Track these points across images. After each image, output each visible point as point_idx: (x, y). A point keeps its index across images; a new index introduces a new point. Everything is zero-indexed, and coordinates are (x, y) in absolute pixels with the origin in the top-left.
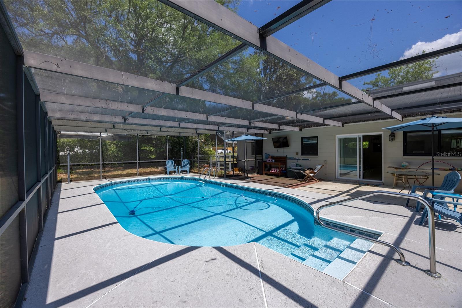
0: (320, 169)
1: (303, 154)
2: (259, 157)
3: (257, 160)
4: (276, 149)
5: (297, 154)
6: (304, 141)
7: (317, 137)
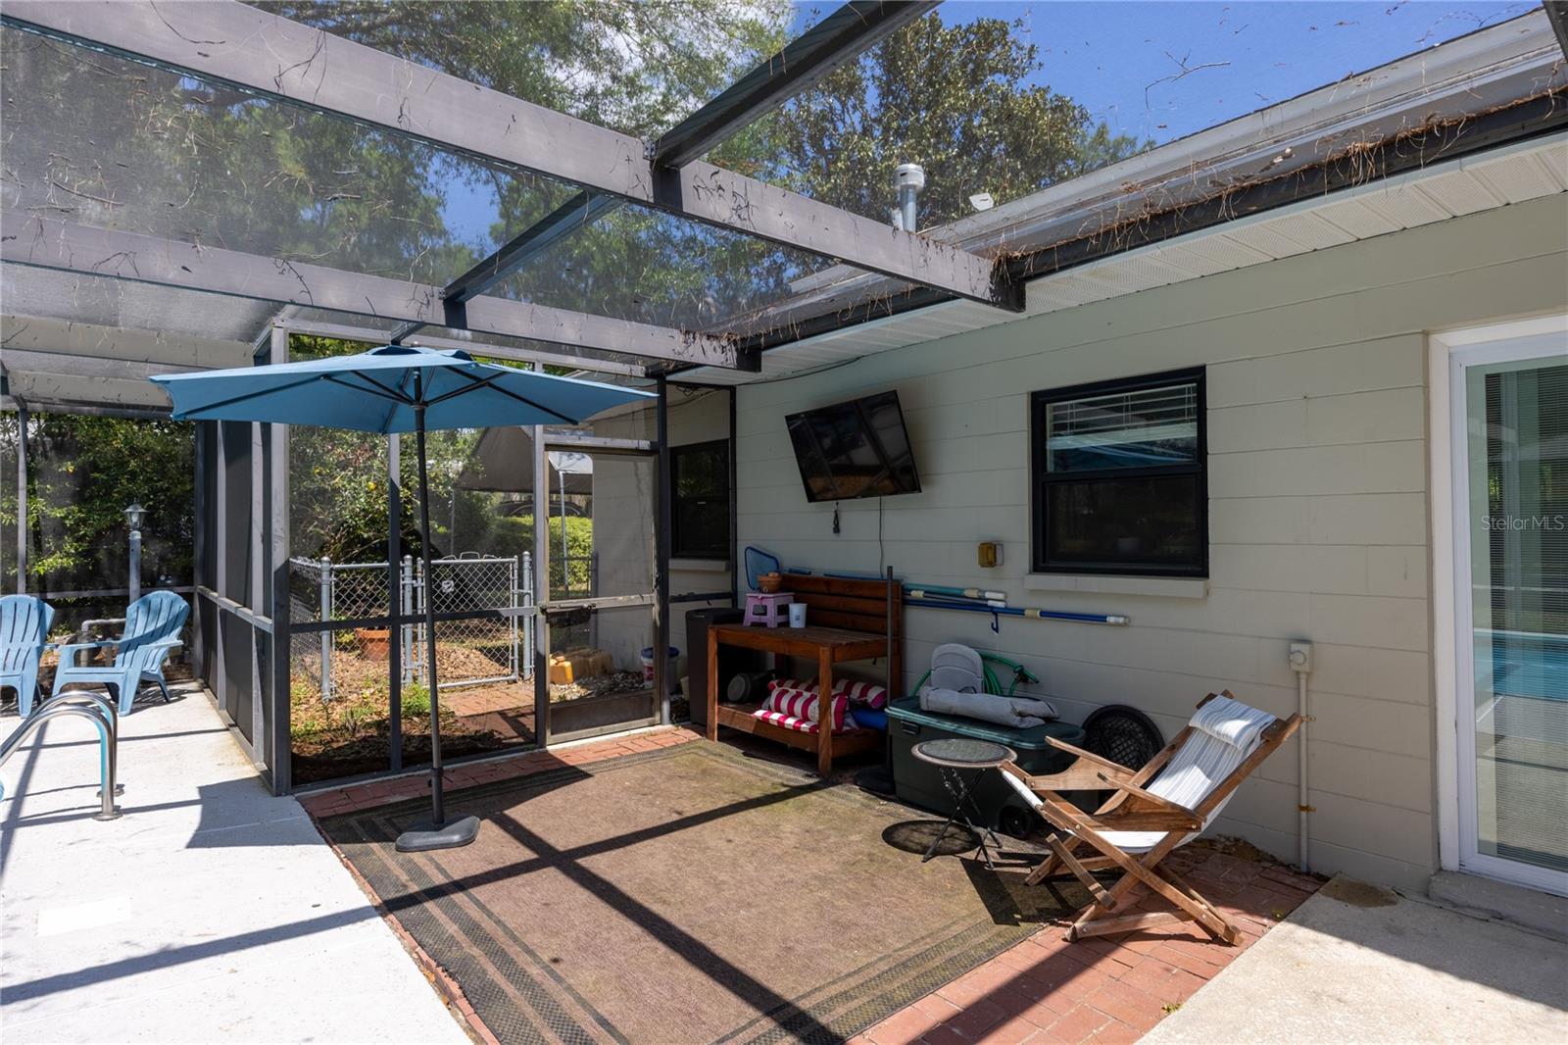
0: (1252, 762)
1: (1047, 557)
2: (693, 576)
3: (681, 599)
4: (823, 512)
5: (990, 554)
6: (1060, 428)
7: (1196, 376)
